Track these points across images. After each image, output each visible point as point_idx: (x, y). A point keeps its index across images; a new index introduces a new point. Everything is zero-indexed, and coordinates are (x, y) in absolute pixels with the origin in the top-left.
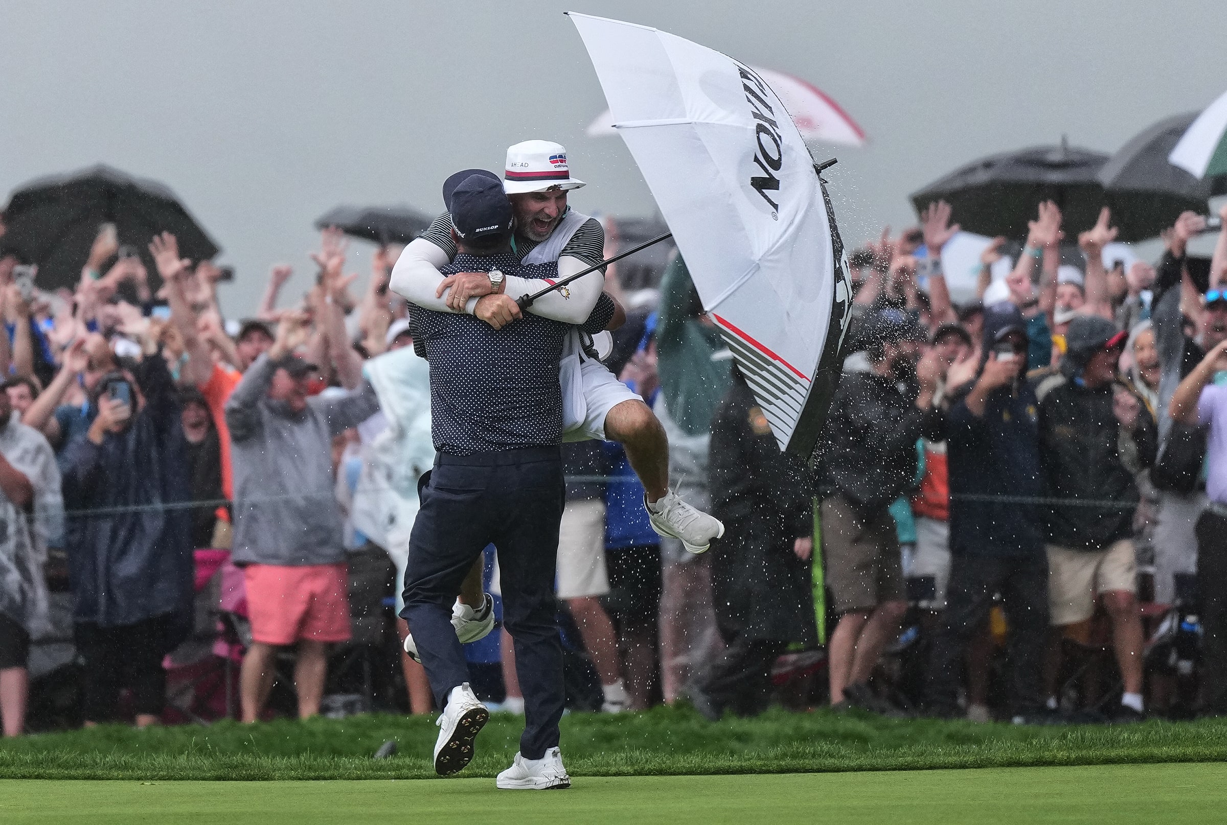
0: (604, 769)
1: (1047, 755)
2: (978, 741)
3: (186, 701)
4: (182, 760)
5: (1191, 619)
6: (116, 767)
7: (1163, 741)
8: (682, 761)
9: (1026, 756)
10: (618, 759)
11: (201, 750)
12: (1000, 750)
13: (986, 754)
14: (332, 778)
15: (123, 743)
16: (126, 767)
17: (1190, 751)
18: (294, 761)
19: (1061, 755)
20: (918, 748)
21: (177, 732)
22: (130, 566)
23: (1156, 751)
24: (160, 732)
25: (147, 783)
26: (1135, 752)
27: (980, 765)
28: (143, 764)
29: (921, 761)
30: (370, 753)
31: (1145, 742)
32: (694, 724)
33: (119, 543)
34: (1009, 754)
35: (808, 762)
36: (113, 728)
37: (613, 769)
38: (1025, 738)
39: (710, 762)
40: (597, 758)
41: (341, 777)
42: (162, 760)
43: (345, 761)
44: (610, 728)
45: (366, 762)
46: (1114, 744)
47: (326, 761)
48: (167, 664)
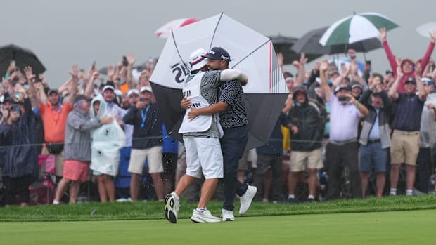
1: (283, 212)
2: (264, 208)
3: (36, 199)
4: (34, 216)
5: (324, 173)
6: (15, 218)
7: (317, 208)
9: (278, 212)
11: (40, 213)
12: (270, 211)
13: (266, 212)
15: (17, 211)
16: (18, 218)
18: (67, 216)
19: (287, 212)
21: (33, 208)
22: (20, 159)
23: (315, 211)
24: (28, 208)
26: (308, 211)
28: (23, 217)
30: (89, 213)
31: (311, 208)
33: (16, 154)
34: (272, 212)
38: (277, 207)
40: (155, 214)
41: (80, 220)
42: (28, 216)
43: (82, 215)
44: (159, 206)
45: (88, 216)
46: (302, 209)
47: (76, 216)
48: (30, 188)
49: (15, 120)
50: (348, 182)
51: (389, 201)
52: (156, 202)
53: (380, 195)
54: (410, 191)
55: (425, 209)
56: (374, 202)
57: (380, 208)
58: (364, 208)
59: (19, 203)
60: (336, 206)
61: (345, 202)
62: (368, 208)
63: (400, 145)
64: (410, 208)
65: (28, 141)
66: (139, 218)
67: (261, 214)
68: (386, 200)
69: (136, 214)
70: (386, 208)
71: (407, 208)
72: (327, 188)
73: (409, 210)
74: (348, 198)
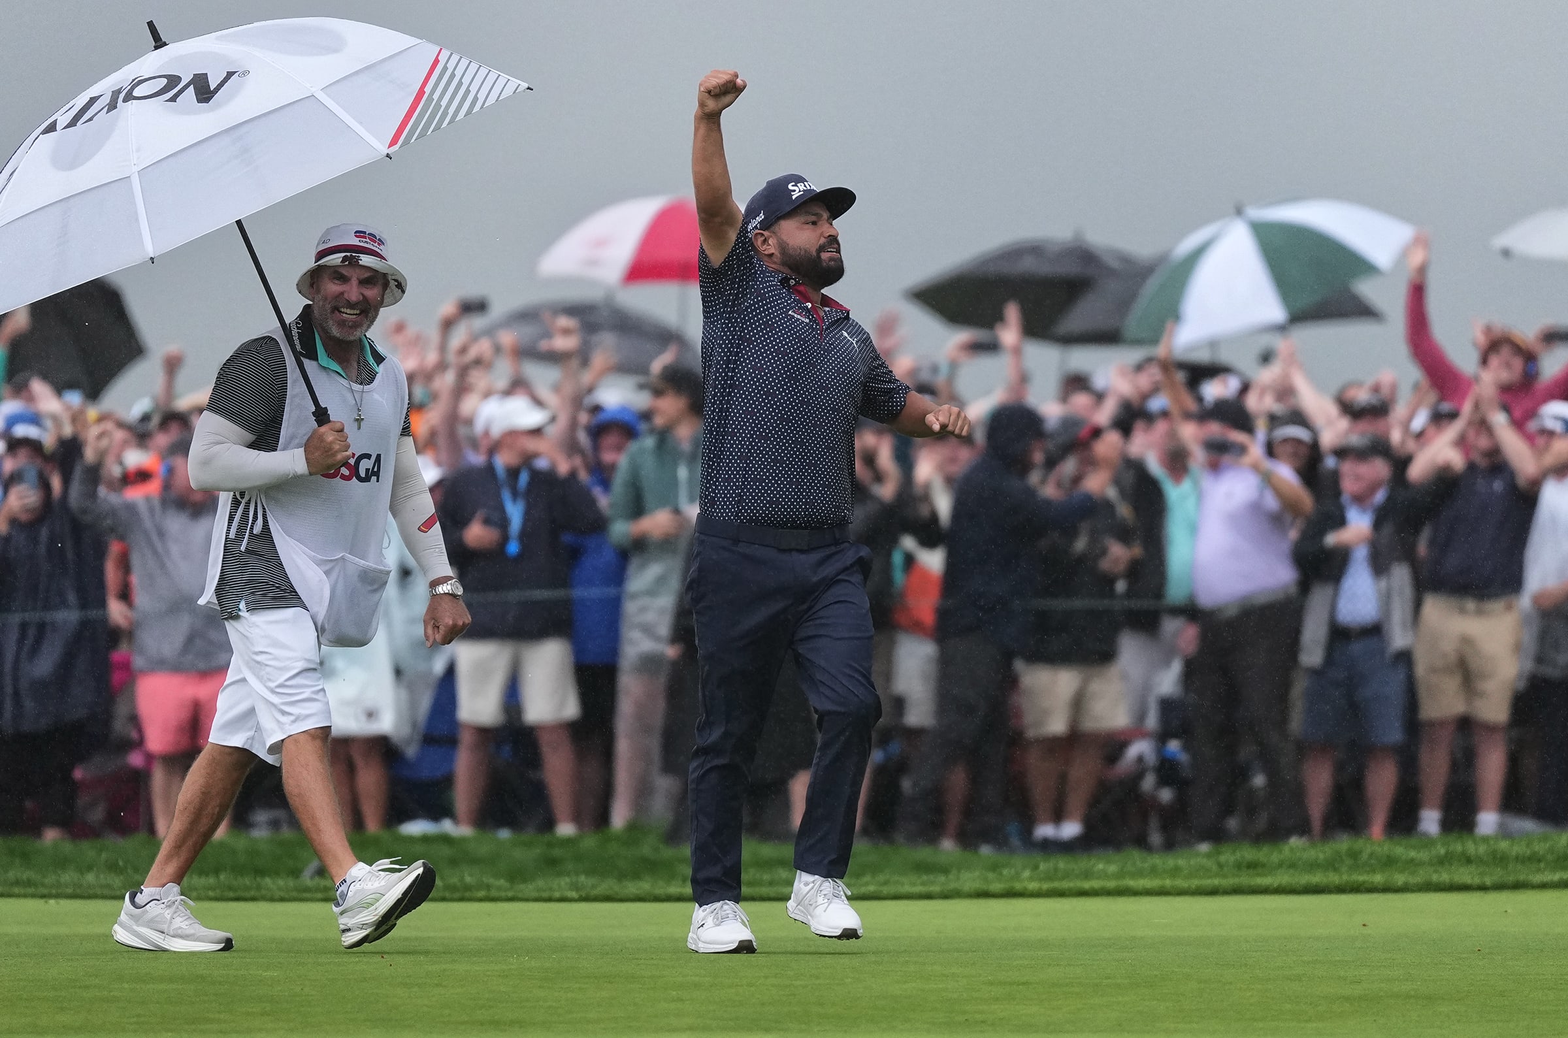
0: (545, 895)
1: (1018, 886)
2: (945, 870)
3: (97, 815)
4: (90, 877)
5: (1174, 746)
6: (17, 883)
7: (1140, 874)
8: (632, 888)
9: (996, 887)
10: (562, 884)
11: (113, 867)
12: (969, 880)
13: (953, 885)
14: (253, 899)
15: (26, 858)
16: (29, 883)
17: (1168, 883)
18: (211, 880)
19: (1033, 886)
20: (881, 878)
21: (88, 849)
22: (44, 665)
23: (1131, 883)
24: (68, 847)
25: (52, 902)
26: (1111, 884)
27: (946, 896)
28: (46, 881)
29: (885, 890)
30: (296, 873)
31: (1120, 875)
32: (646, 850)
33: (29, 642)
34: (977, 885)
35: (764, 891)
36: (16, 842)
37: (557, 895)
38: (995, 868)
39: (661, 889)
40: (540, 883)
41: (264, 898)
42: (68, 877)
43: (268, 881)
44: (557, 852)
45: (291, 883)
46: (1087, 875)
47: (247, 881)
48: (78, 774)
49: (24, 517)
50: (1259, 780)
51: (1413, 854)
52: (547, 838)
53: (1377, 827)
54: (1488, 820)
55: (1543, 886)
56: (1354, 855)
57: (1378, 878)
58: (1317, 878)
59: (34, 829)
60: (1215, 868)
61: (1248, 853)
62: (1334, 878)
63: (1449, 646)
64: (1488, 881)
65: (72, 598)
66: (482, 894)
67: (936, 889)
68: (1400, 849)
69: (468, 879)
70: (1400, 879)
71: (1477, 881)
72: (1181, 801)
73: (1483, 888)
74: (1258, 839)
